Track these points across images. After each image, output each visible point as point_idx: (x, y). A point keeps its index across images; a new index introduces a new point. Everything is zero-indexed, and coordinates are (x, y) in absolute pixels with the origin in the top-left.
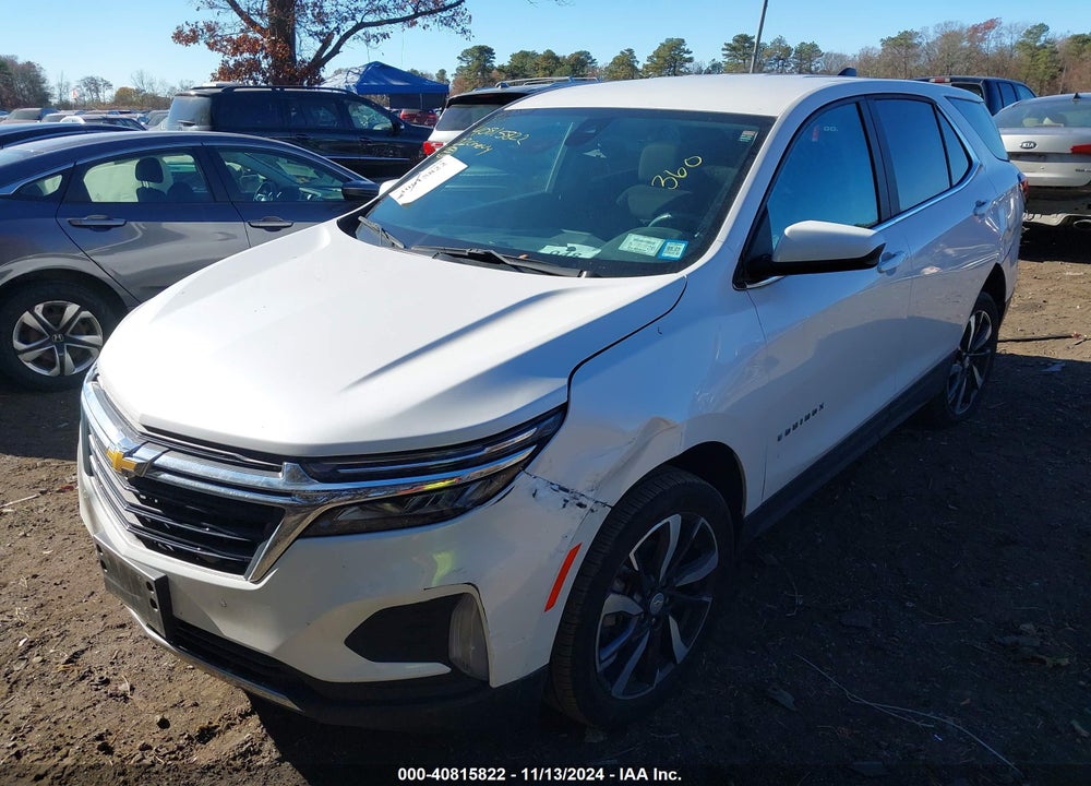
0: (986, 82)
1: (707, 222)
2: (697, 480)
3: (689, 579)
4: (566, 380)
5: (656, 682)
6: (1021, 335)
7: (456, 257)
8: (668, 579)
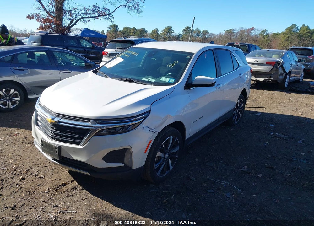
0: (248, 44)
1: (179, 75)
2: (174, 129)
3: (173, 151)
4: (150, 105)
5: (166, 174)
6: (252, 107)
7: (123, 80)
8: (169, 151)
